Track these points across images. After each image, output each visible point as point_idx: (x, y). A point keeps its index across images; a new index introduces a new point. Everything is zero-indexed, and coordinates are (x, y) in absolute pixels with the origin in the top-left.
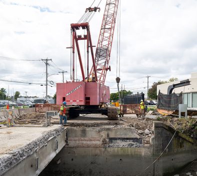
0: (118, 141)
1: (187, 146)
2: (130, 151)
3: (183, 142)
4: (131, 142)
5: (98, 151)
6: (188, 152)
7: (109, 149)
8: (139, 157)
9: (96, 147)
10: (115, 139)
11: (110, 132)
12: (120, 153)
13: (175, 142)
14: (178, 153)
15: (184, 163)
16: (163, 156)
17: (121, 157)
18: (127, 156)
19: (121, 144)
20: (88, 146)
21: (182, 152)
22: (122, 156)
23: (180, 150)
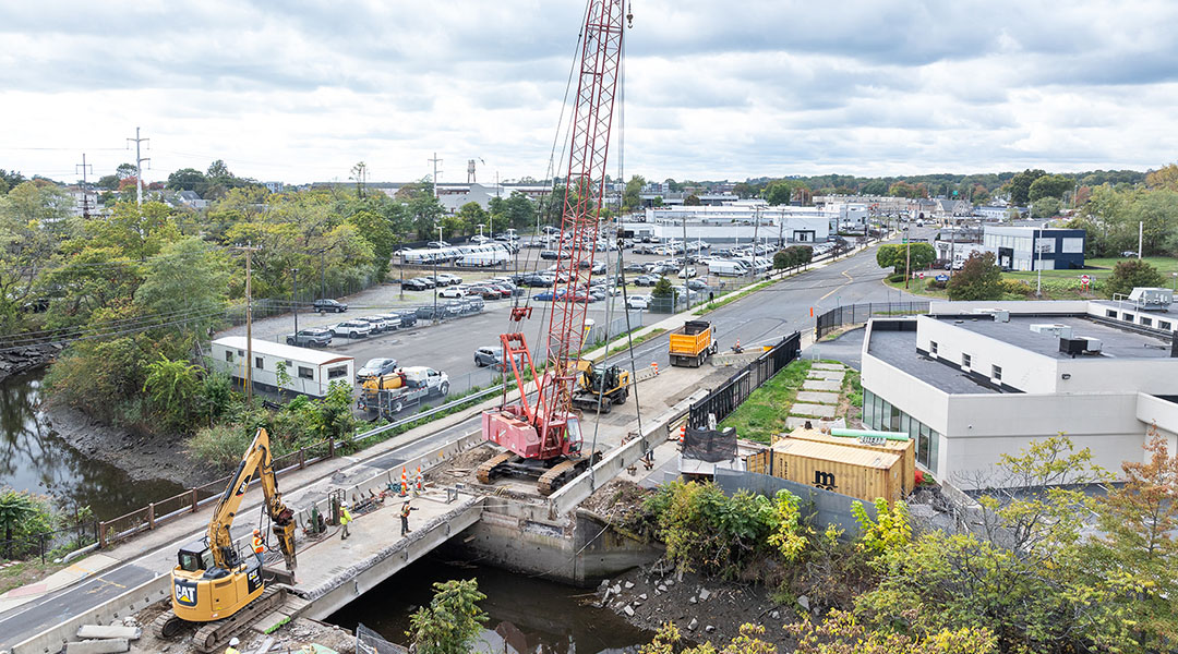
0: (536, 526)
1: (628, 545)
2: (549, 540)
3: (622, 539)
4: (550, 530)
5: (514, 534)
6: (632, 552)
7: (526, 534)
8: (559, 550)
9: (512, 528)
10: (533, 523)
11: (534, 512)
12: (538, 541)
13: (608, 538)
14: (611, 552)
15: (626, 567)
16: (586, 554)
17: (540, 546)
18: (546, 545)
19: (540, 530)
20: (504, 526)
21: (620, 552)
22: (541, 544)
23: (616, 548)
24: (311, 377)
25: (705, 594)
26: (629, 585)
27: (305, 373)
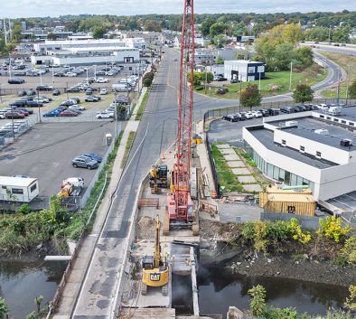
3: (232, 247)
6: (235, 250)
13: (227, 247)
14: (228, 253)
15: (233, 256)
16: (220, 255)
23: (230, 250)
24: (22, 193)
25: (269, 261)
26: (239, 263)
27: (18, 191)
